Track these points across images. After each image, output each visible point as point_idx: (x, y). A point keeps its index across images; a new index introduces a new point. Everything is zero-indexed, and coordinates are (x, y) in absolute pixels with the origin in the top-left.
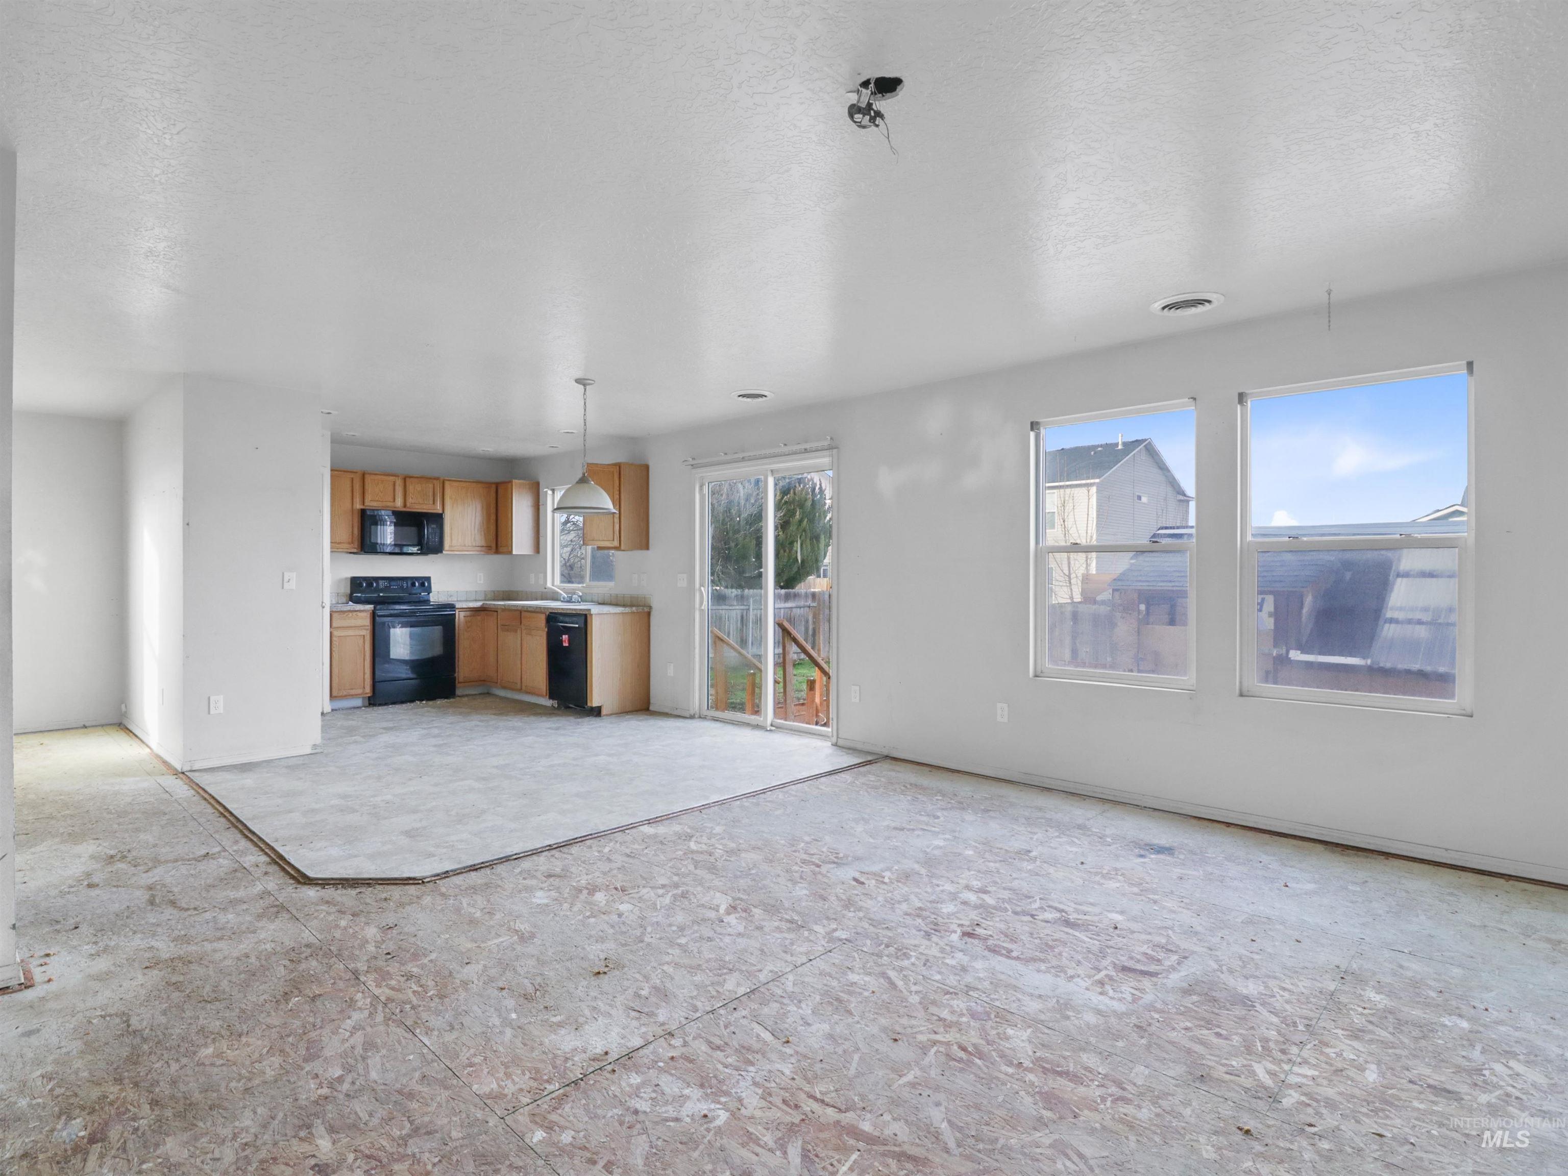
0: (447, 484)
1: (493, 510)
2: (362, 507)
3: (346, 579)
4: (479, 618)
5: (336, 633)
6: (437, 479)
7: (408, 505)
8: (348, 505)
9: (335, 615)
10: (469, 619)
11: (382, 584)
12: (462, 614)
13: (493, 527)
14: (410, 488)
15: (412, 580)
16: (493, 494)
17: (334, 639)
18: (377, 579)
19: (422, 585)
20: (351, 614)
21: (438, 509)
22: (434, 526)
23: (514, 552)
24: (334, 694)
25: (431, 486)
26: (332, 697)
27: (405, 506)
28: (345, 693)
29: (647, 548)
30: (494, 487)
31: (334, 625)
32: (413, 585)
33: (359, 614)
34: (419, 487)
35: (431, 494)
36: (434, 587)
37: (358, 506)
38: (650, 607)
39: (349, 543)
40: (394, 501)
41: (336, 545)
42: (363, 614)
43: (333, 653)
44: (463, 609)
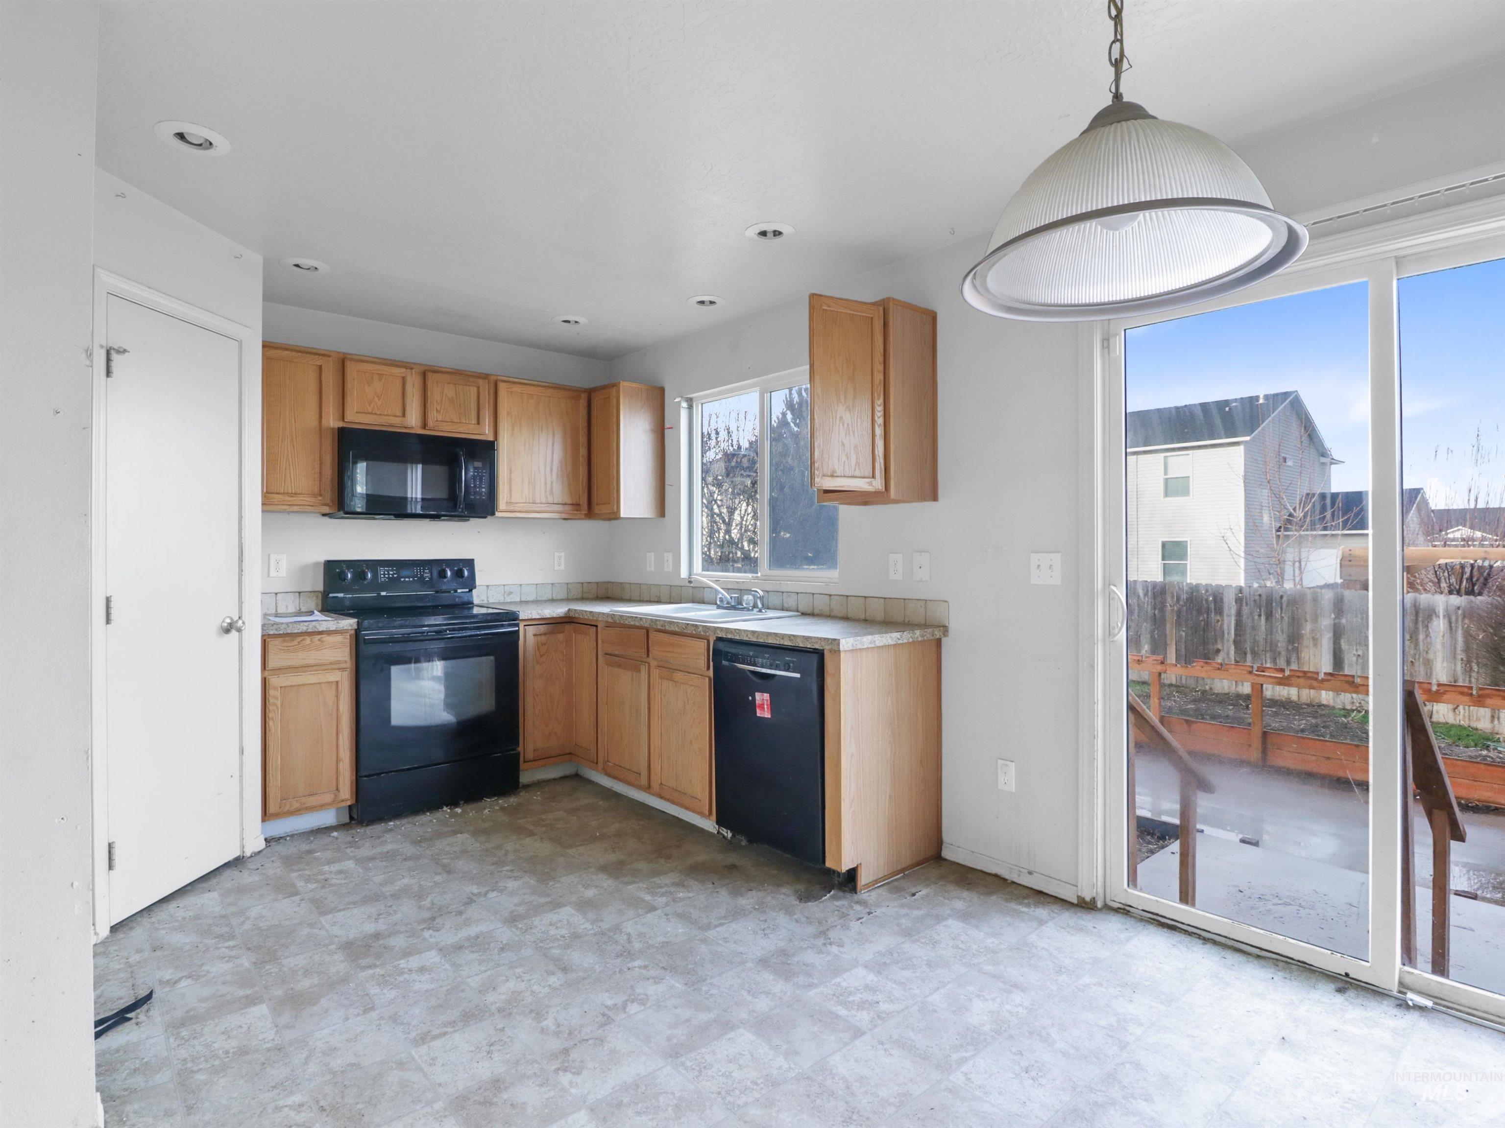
0: (502, 387)
1: (583, 439)
2: (341, 424)
3: (316, 564)
4: (561, 637)
5: (274, 681)
6: (486, 377)
7: (431, 424)
8: (311, 420)
9: (273, 644)
10: (543, 639)
11: (384, 575)
12: (531, 630)
13: (583, 471)
14: (435, 393)
15: (438, 566)
16: (583, 410)
17: (271, 692)
18: (374, 565)
19: (459, 574)
20: (308, 640)
21: (486, 433)
22: (478, 464)
23: (622, 515)
24: (272, 808)
25: (474, 390)
26: (266, 815)
27: (424, 425)
28: (296, 805)
29: (935, 498)
30: (584, 396)
31: (271, 664)
32: (442, 574)
33: (331, 637)
34: (450, 392)
35: (473, 405)
36: (480, 579)
37: (332, 422)
38: (945, 629)
39: (314, 495)
40: (404, 415)
41: (287, 498)
42: (339, 638)
43: (270, 723)
44: (531, 622)
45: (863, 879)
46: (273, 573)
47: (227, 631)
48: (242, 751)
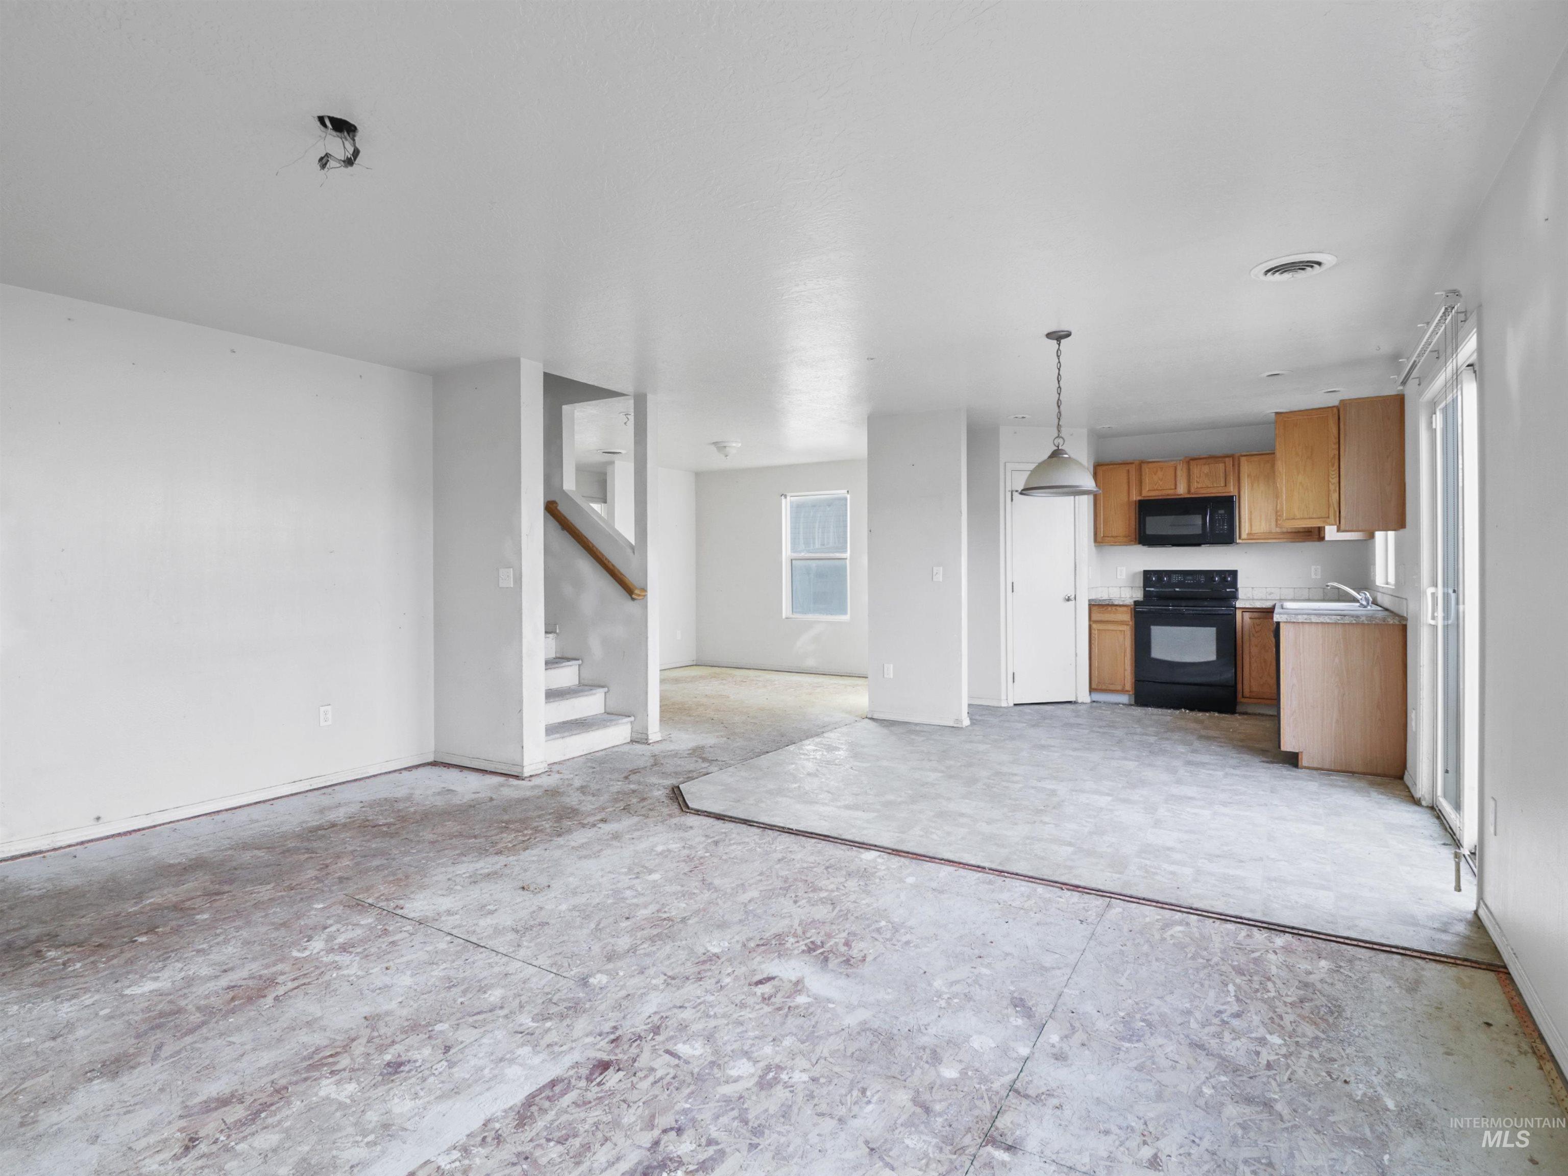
0: (1243, 459)
2: (1139, 498)
5: (1094, 626)
6: (1232, 456)
7: (1193, 490)
8: (1124, 497)
9: (1094, 609)
11: (1175, 579)
14: (1196, 471)
15: (1209, 574)
17: (1093, 631)
18: (1169, 573)
19: (1224, 580)
20: (1110, 609)
21: (1232, 490)
22: (1222, 511)
23: (1327, 538)
24: (1094, 686)
25: (1222, 465)
26: (1092, 690)
27: (1189, 492)
28: (1104, 687)
31: (1094, 618)
32: (1213, 579)
33: (1118, 608)
34: (1206, 469)
35: (1222, 475)
36: (1242, 584)
37: (1135, 497)
38: (1405, 619)
39: (1126, 537)
40: (1176, 488)
41: (1112, 539)
42: (1125, 609)
43: (1093, 646)
44: (1245, 610)
45: (1304, 761)
46: (1119, 577)
47: (1068, 600)
48: (1076, 655)
